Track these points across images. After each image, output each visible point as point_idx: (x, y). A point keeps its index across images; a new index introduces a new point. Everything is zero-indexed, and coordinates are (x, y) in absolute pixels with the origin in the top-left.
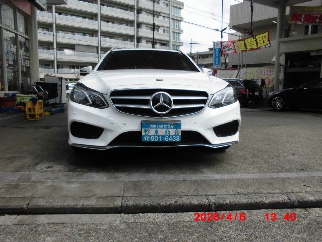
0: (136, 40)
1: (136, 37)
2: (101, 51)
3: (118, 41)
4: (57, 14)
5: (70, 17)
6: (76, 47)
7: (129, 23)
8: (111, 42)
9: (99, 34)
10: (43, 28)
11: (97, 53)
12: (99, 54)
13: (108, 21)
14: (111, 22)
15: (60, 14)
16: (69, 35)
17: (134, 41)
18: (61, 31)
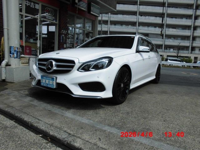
0: (192, 29)
1: (192, 26)
2: (165, 37)
3: (178, 30)
4: (140, 16)
5: (147, 17)
6: (149, 35)
7: (188, 17)
8: (173, 31)
9: (165, 26)
10: (131, 25)
11: (163, 38)
12: (164, 39)
13: (172, 18)
14: (174, 17)
15: (141, 16)
16: (146, 28)
17: (191, 30)
18: (141, 26)
